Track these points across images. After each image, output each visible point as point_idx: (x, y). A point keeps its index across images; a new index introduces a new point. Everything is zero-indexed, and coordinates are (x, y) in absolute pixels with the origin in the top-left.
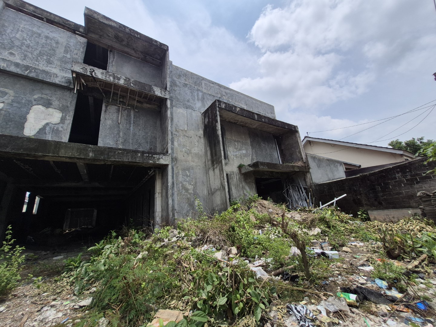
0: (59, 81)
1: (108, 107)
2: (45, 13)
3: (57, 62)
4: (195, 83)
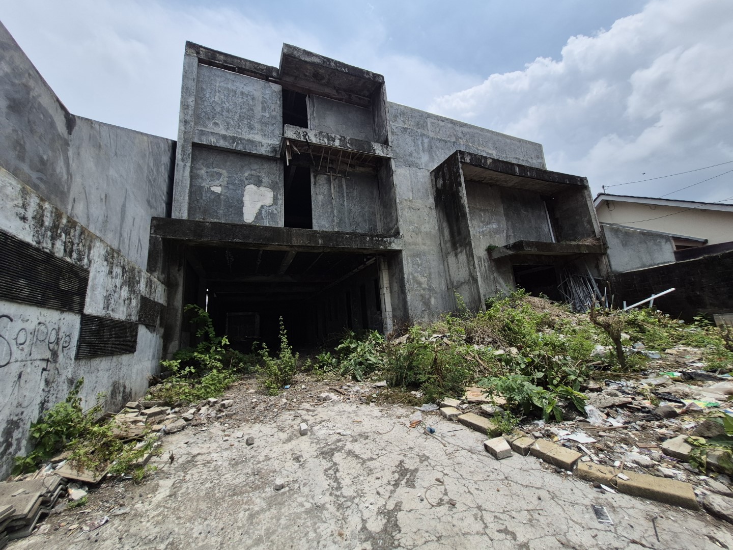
0: (265, 151)
1: (317, 178)
2: (236, 60)
3: (257, 126)
4: (418, 124)
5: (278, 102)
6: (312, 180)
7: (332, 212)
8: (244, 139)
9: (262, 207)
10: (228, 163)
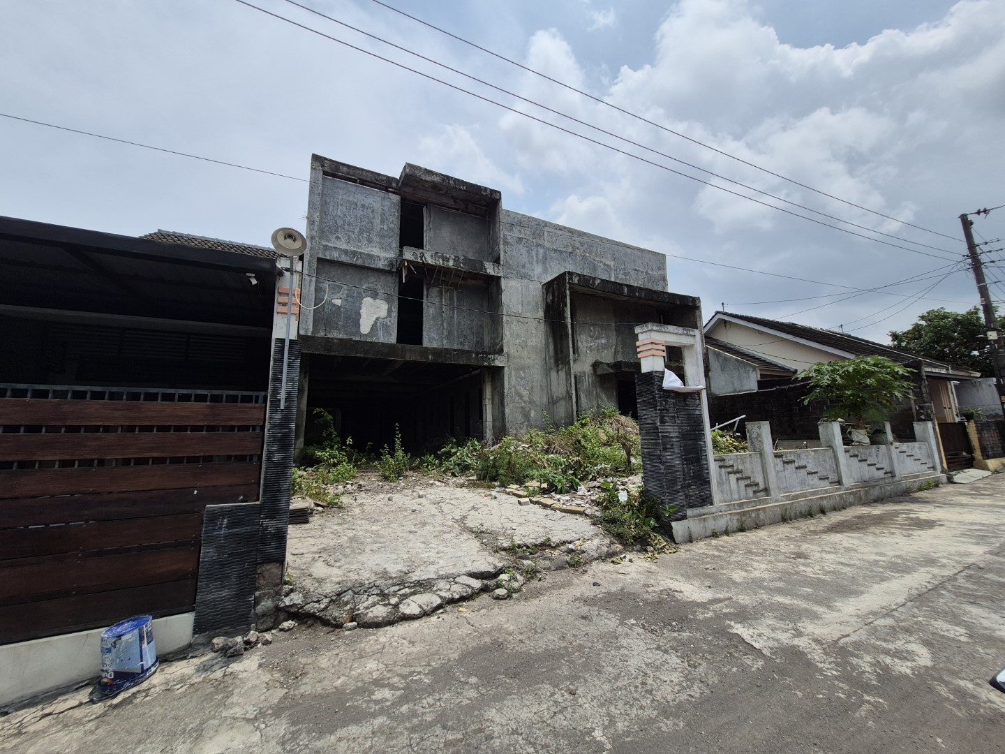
0: (383, 265)
1: (430, 291)
2: (358, 172)
3: (376, 239)
4: (534, 234)
5: (396, 214)
6: (425, 292)
7: (442, 325)
8: (364, 253)
9: (377, 319)
10: (348, 277)
